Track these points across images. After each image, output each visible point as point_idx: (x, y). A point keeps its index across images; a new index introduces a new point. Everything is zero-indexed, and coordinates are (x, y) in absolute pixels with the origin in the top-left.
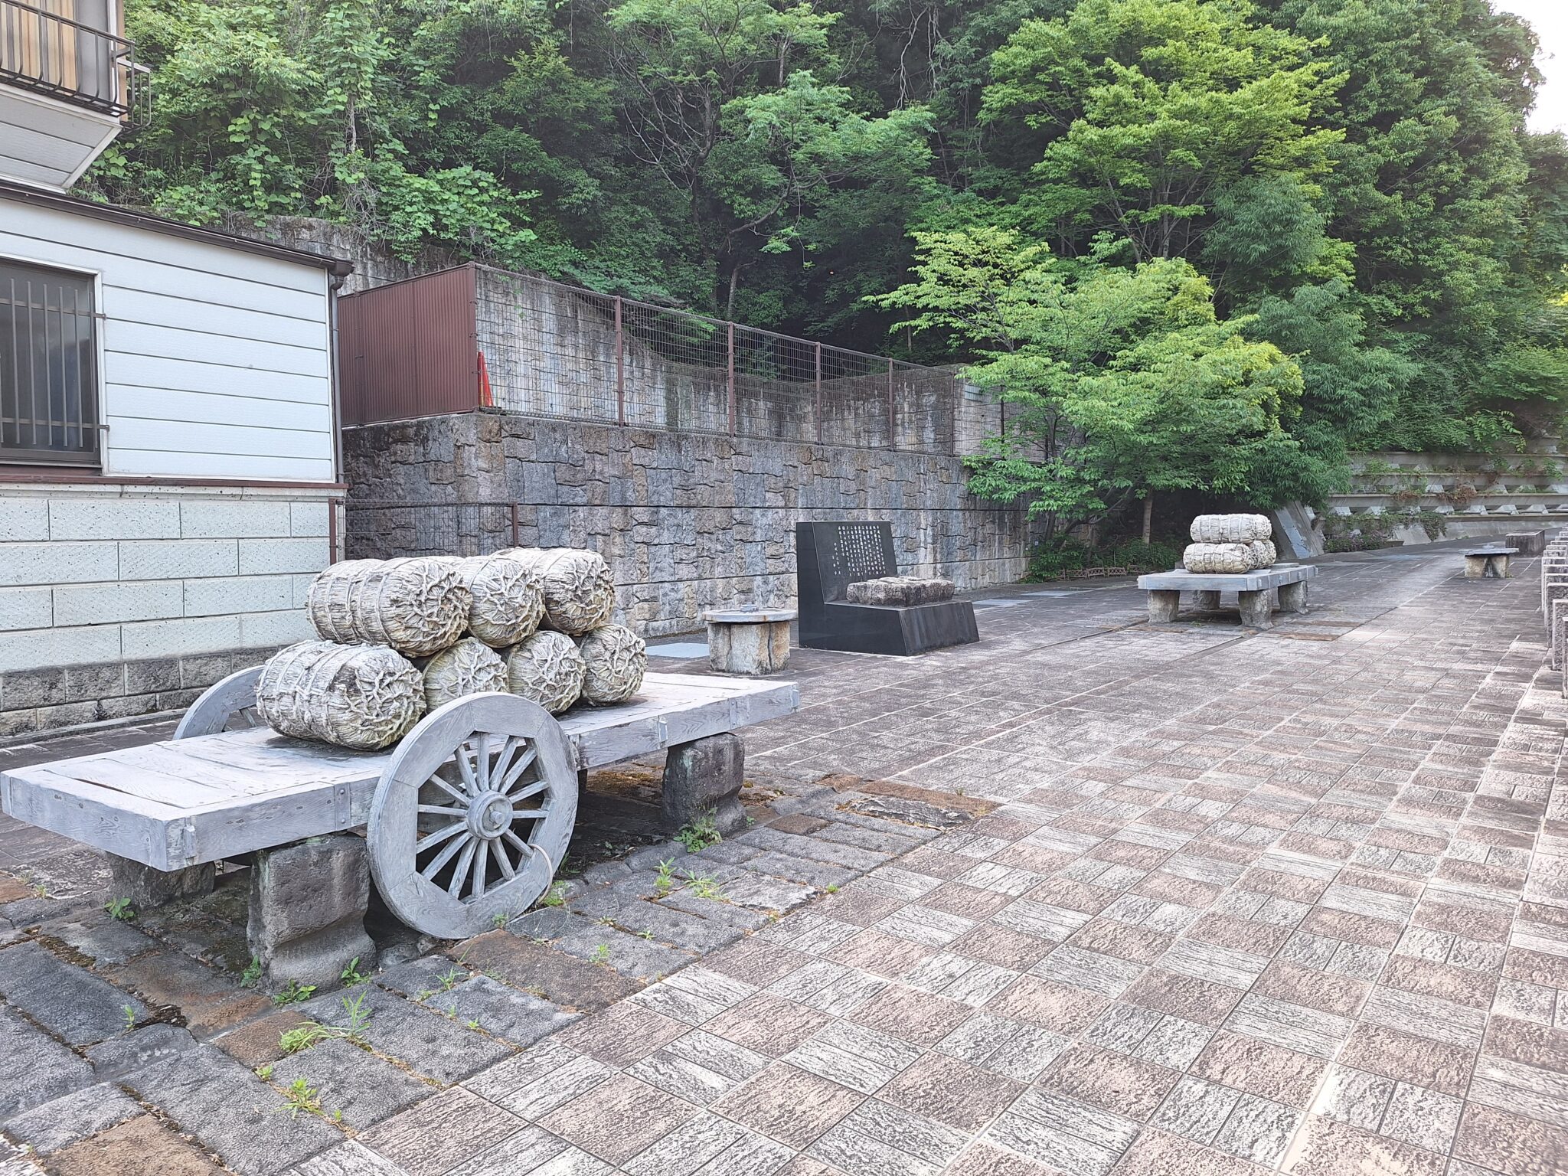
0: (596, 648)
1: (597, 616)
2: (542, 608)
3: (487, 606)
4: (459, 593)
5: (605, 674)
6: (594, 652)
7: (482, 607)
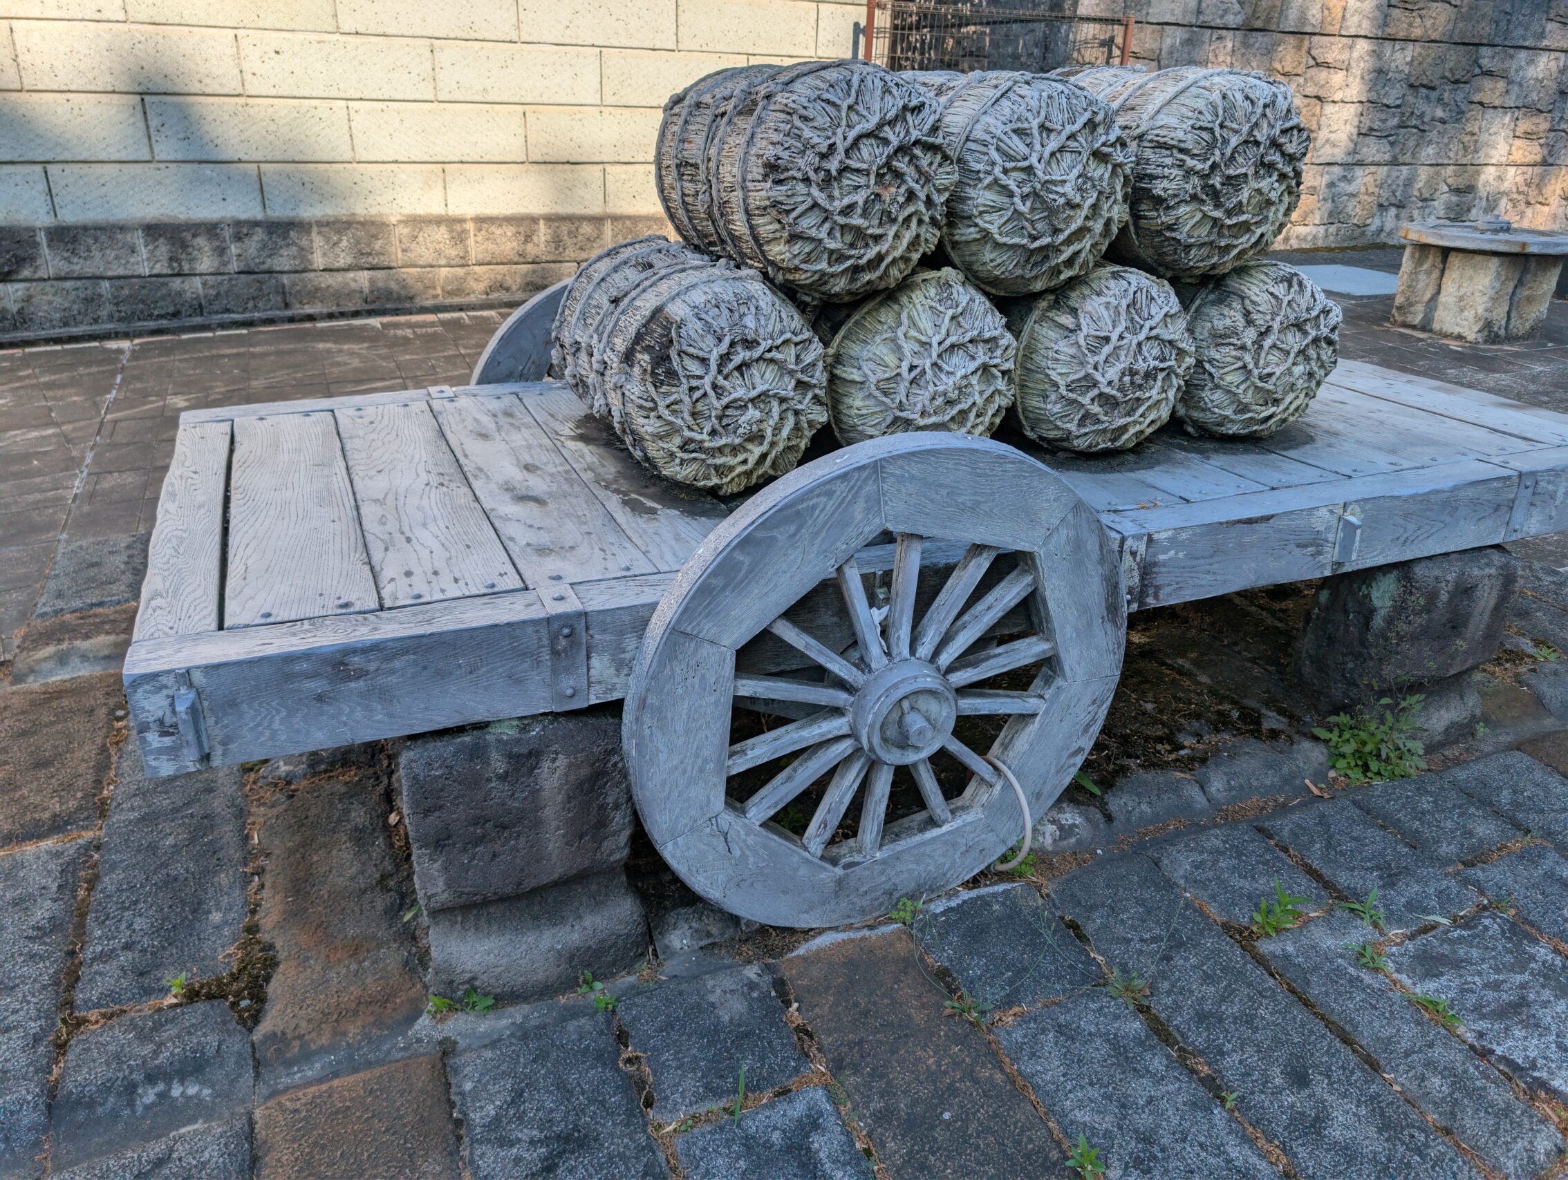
0: (1227, 317)
1: (1245, 241)
2: (1118, 212)
3: (989, 197)
4: (925, 160)
5: (1233, 378)
6: (1220, 324)
7: (981, 197)
